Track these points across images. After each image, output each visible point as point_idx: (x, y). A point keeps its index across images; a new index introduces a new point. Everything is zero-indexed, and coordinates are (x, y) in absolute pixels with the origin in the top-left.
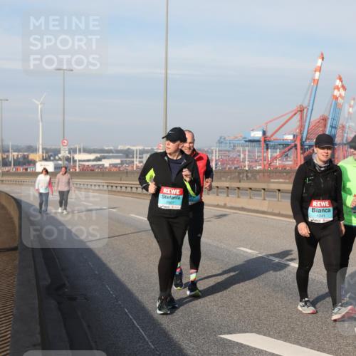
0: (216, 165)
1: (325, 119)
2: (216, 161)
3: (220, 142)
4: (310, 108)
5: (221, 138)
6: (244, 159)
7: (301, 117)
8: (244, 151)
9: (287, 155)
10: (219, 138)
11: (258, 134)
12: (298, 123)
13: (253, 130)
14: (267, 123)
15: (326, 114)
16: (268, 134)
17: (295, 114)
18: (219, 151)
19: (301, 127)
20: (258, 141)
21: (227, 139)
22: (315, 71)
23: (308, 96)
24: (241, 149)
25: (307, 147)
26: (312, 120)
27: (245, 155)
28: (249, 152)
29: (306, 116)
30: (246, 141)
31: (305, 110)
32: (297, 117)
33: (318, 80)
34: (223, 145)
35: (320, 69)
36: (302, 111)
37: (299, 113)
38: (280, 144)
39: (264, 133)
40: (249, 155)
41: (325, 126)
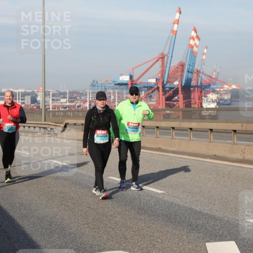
0: (90, 105)
1: (182, 65)
2: (90, 101)
3: (93, 85)
4: (170, 56)
5: (94, 81)
6: (114, 100)
7: (163, 63)
8: (114, 93)
9: (151, 96)
10: (92, 82)
11: (126, 79)
12: (160, 69)
13: (121, 75)
14: (133, 69)
15: (184, 61)
16: (135, 78)
17: (157, 61)
18: (92, 93)
19: (163, 72)
20: (126, 84)
21: (98, 82)
22: (174, 24)
23: (168, 46)
24: (112, 91)
25: (167, 89)
26: (171, 66)
27: (115, 96)
28: (118, 93)
29: (167, 62)
30: (115, 84)
31: (166, 57)
32: (159, 63)
33: (176, 31)
34: (96, 88)
35: (177, 22)
36: (163, 58)
37: (161, 59)
38: (145, 87)
39: (131, 77)
40: (118, 97)
41: (183, 71)
